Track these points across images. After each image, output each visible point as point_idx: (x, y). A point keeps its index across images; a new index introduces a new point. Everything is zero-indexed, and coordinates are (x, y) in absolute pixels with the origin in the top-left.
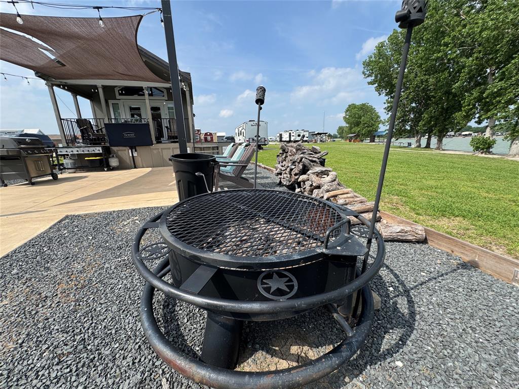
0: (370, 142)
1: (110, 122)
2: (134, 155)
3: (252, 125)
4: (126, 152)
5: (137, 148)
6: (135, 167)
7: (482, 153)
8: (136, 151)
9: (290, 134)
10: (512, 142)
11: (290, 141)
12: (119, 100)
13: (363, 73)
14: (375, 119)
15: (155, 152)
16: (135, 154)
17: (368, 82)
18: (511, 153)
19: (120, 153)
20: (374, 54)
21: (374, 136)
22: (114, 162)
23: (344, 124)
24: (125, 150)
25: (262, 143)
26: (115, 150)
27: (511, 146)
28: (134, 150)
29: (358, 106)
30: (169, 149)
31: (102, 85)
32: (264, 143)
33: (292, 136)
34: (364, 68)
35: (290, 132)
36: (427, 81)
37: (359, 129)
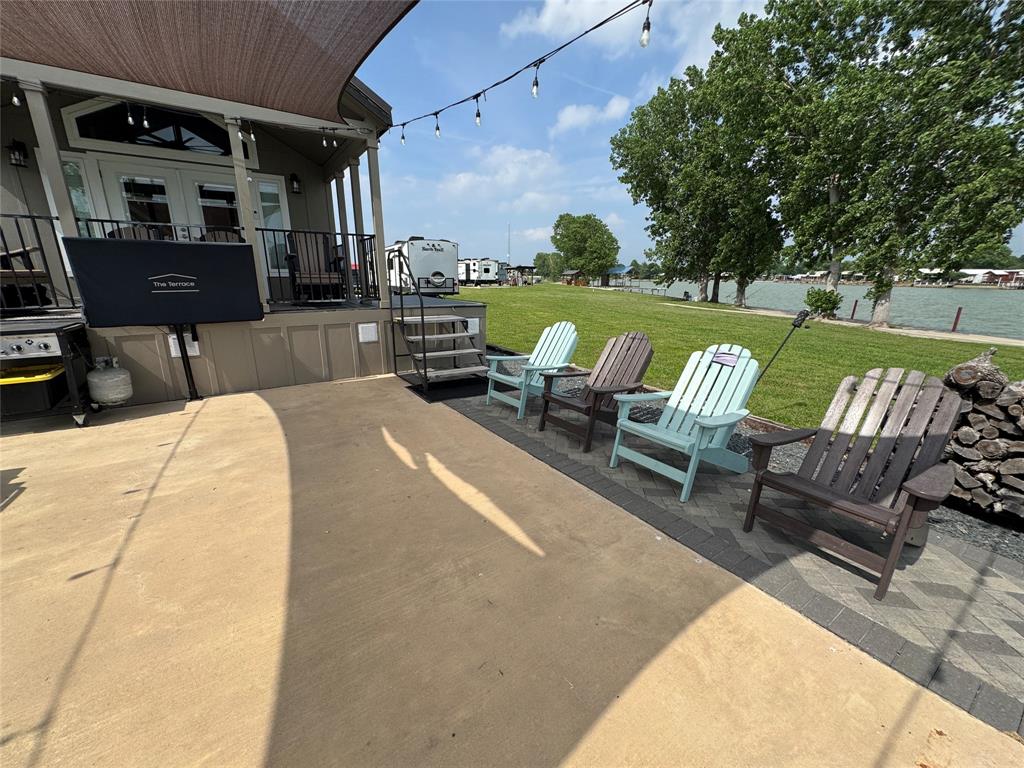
0: (602, 285)
1: (85, 234)
2: (190, 353)
3: (424, 249)
4: (157, 343)
5: (200, 328)
6: (195, 396)
7: (824, 317)
8: (195, 338)
9: (468, 266)
10: (876, 302)
11: (468, 281)
12: (83, 151)
13: (612, 159)
14: (610, 245)
15: (266, 339)
16: (194, 350)
17: (619, 178)
18: (875, 319)
19: (129, 348)
20: (631, 127)
21: (608, 276)
22: (111, 387)
23: (551, 249)
24: (152, 337)
25: (448, 290)
26: (112, 341)
27: (874, 308)
28: (188, 336)
29: (579, 218)
30: (315, 327)
31: (43, 84)
32: (451, 290)
33: (472, 272)
34: (613, 150)
35: (467, 262)
36: (721, 187)
37: (582, 262)
